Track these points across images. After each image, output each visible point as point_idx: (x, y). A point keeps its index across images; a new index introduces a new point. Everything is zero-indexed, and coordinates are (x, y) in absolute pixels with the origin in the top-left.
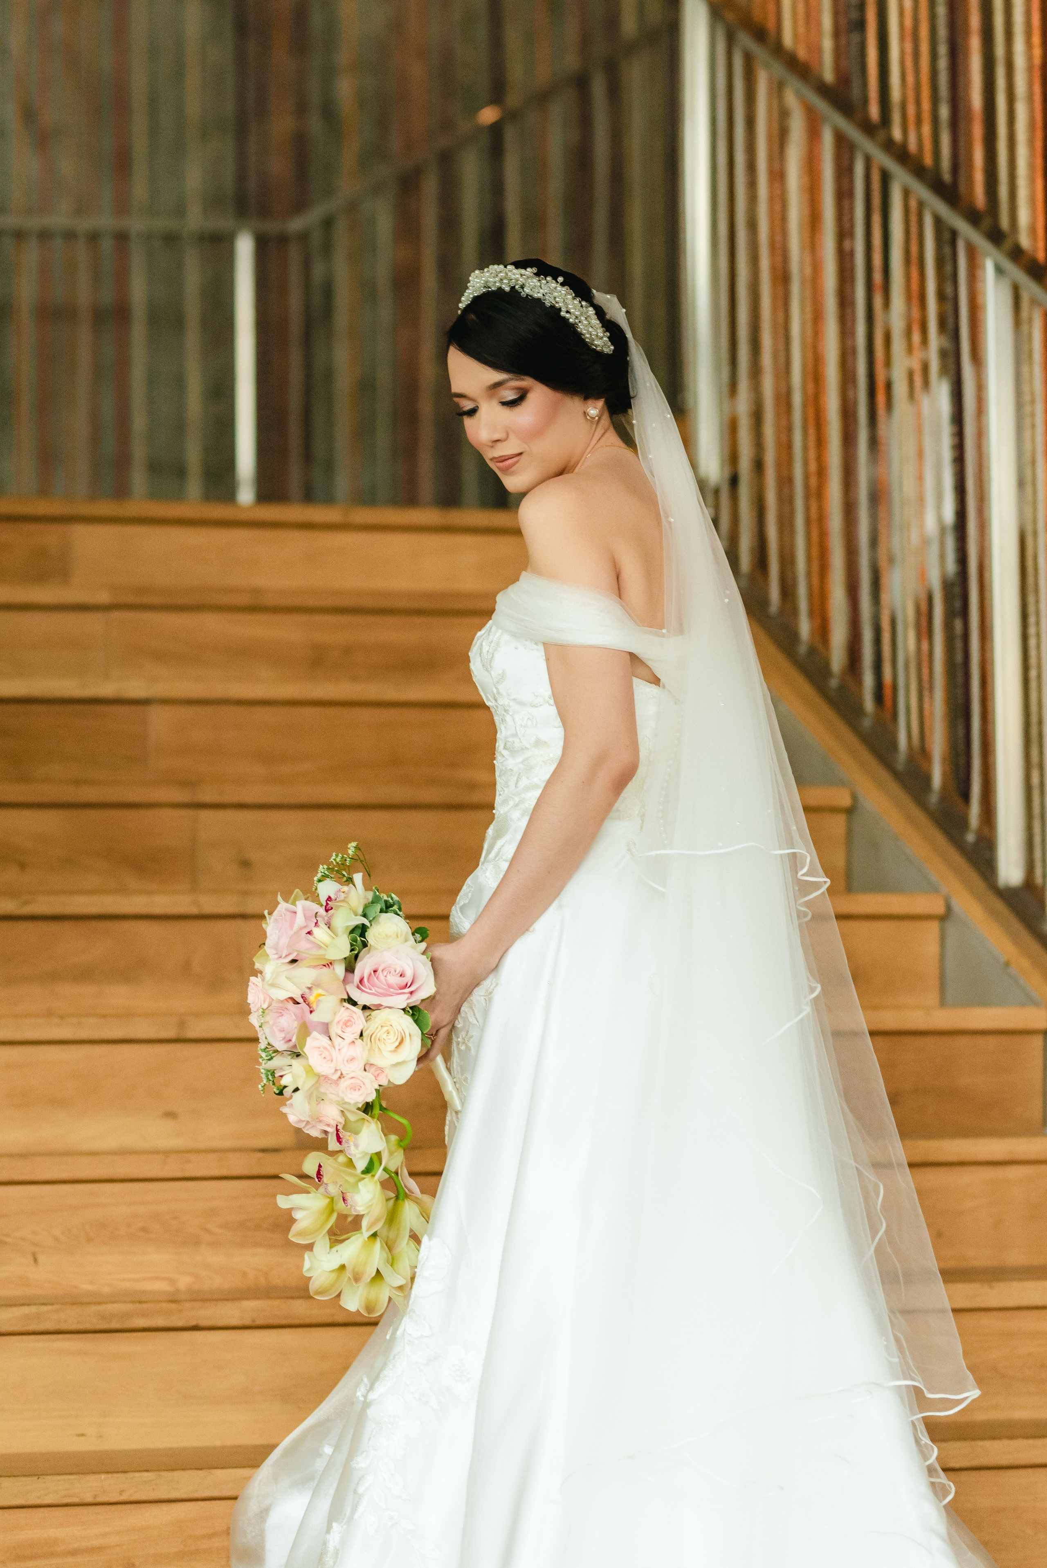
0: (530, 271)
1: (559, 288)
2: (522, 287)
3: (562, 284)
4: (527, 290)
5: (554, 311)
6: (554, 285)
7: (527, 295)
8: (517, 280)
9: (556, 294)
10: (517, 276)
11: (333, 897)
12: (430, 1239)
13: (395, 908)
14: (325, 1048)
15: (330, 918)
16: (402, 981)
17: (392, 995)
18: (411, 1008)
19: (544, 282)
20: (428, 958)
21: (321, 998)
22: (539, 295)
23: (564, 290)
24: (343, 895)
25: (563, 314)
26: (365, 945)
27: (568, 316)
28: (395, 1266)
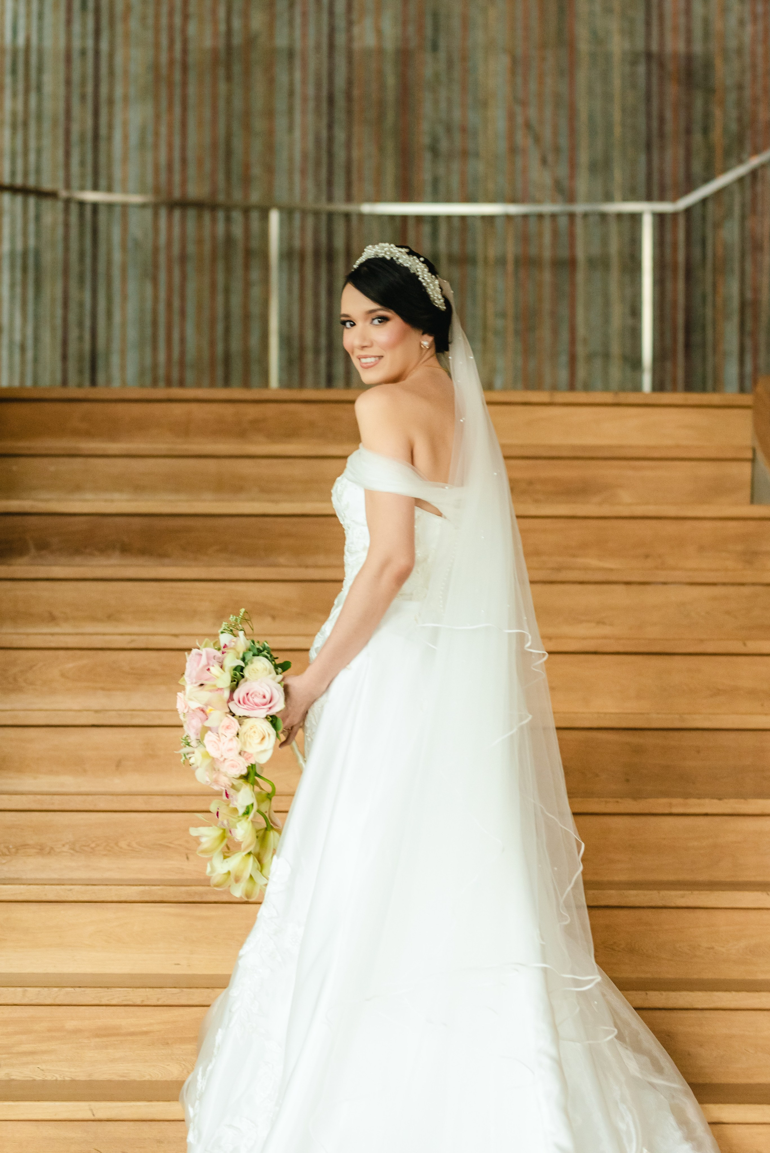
0: (404, 250)
1: (420, 264)
2: (398, 259)
3: (423, 262)
4: (400, 261)
6: (417, 261)
7: (400, 264)
8: (396, 253)
9: (418, 266)
11: (227, 644)
13: (265, 653)
14: (215, 742)
15: (223, 659)
16: (264, 701)
17: (257, 710)
18: (270, 717)
19: (412, 258)
22: (407, 265)
23: (423, 266)
24: (233, 644)
25: (420, 279)
26: (243, 676)
27: (423, 280)
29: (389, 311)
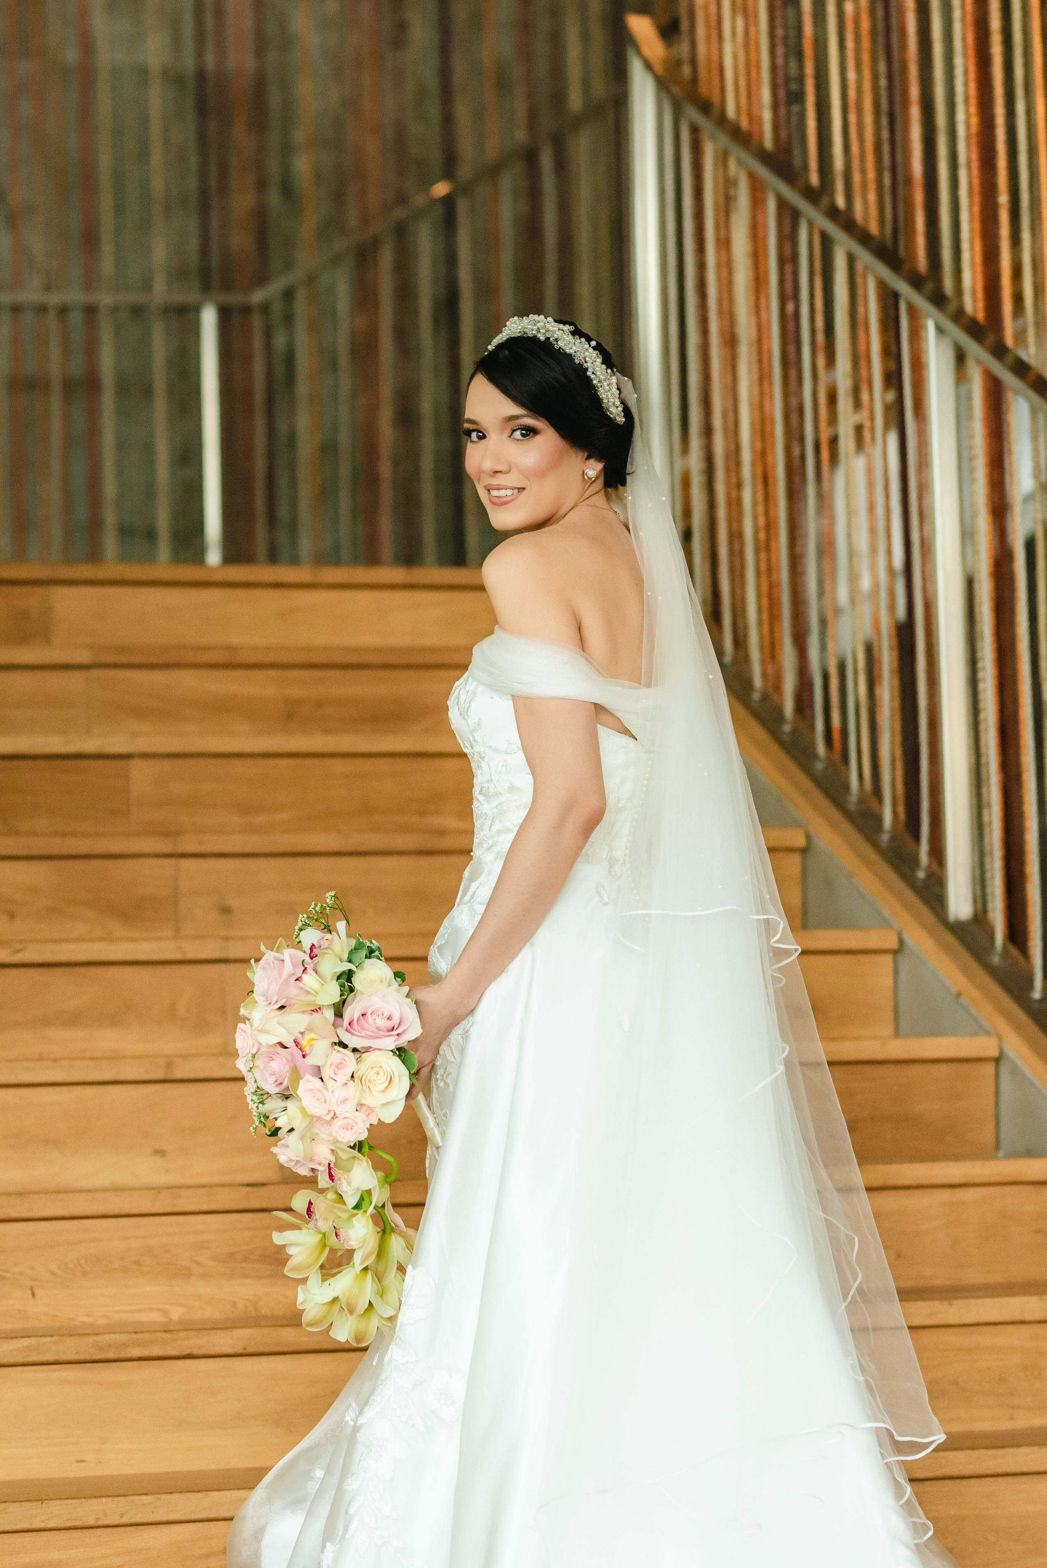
1: (591, 350)
3: (594, 348)
4: (561, 344)
5: (581, 371)
6: (587, 346)
7: (560, 348)
8: (554, 332)
9: (587, 353)
10: (555, 329)
11: (316, 945)
12: (414, 1268)
16: (390, 1024)
17: (381, 1038)
18: (398, 1049)
19: (578, 341)
20: (412, 1001)
21: (314, 1042)
22: (571, 351)
23: (594, 353)
25: (589, 373)
26: (352, 990)
27: (593, 376)
28: (384, 1297)
29: (539, 420)
